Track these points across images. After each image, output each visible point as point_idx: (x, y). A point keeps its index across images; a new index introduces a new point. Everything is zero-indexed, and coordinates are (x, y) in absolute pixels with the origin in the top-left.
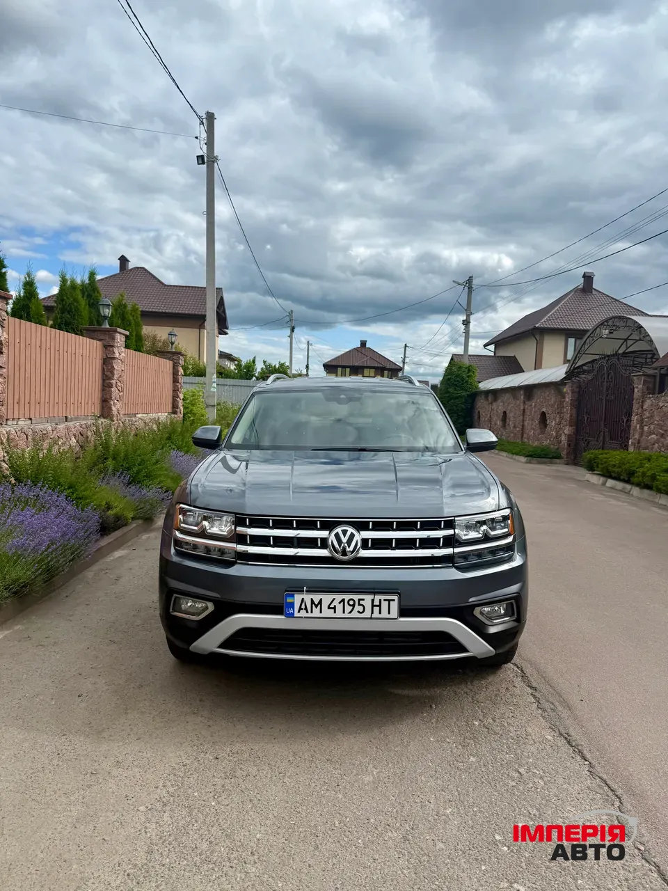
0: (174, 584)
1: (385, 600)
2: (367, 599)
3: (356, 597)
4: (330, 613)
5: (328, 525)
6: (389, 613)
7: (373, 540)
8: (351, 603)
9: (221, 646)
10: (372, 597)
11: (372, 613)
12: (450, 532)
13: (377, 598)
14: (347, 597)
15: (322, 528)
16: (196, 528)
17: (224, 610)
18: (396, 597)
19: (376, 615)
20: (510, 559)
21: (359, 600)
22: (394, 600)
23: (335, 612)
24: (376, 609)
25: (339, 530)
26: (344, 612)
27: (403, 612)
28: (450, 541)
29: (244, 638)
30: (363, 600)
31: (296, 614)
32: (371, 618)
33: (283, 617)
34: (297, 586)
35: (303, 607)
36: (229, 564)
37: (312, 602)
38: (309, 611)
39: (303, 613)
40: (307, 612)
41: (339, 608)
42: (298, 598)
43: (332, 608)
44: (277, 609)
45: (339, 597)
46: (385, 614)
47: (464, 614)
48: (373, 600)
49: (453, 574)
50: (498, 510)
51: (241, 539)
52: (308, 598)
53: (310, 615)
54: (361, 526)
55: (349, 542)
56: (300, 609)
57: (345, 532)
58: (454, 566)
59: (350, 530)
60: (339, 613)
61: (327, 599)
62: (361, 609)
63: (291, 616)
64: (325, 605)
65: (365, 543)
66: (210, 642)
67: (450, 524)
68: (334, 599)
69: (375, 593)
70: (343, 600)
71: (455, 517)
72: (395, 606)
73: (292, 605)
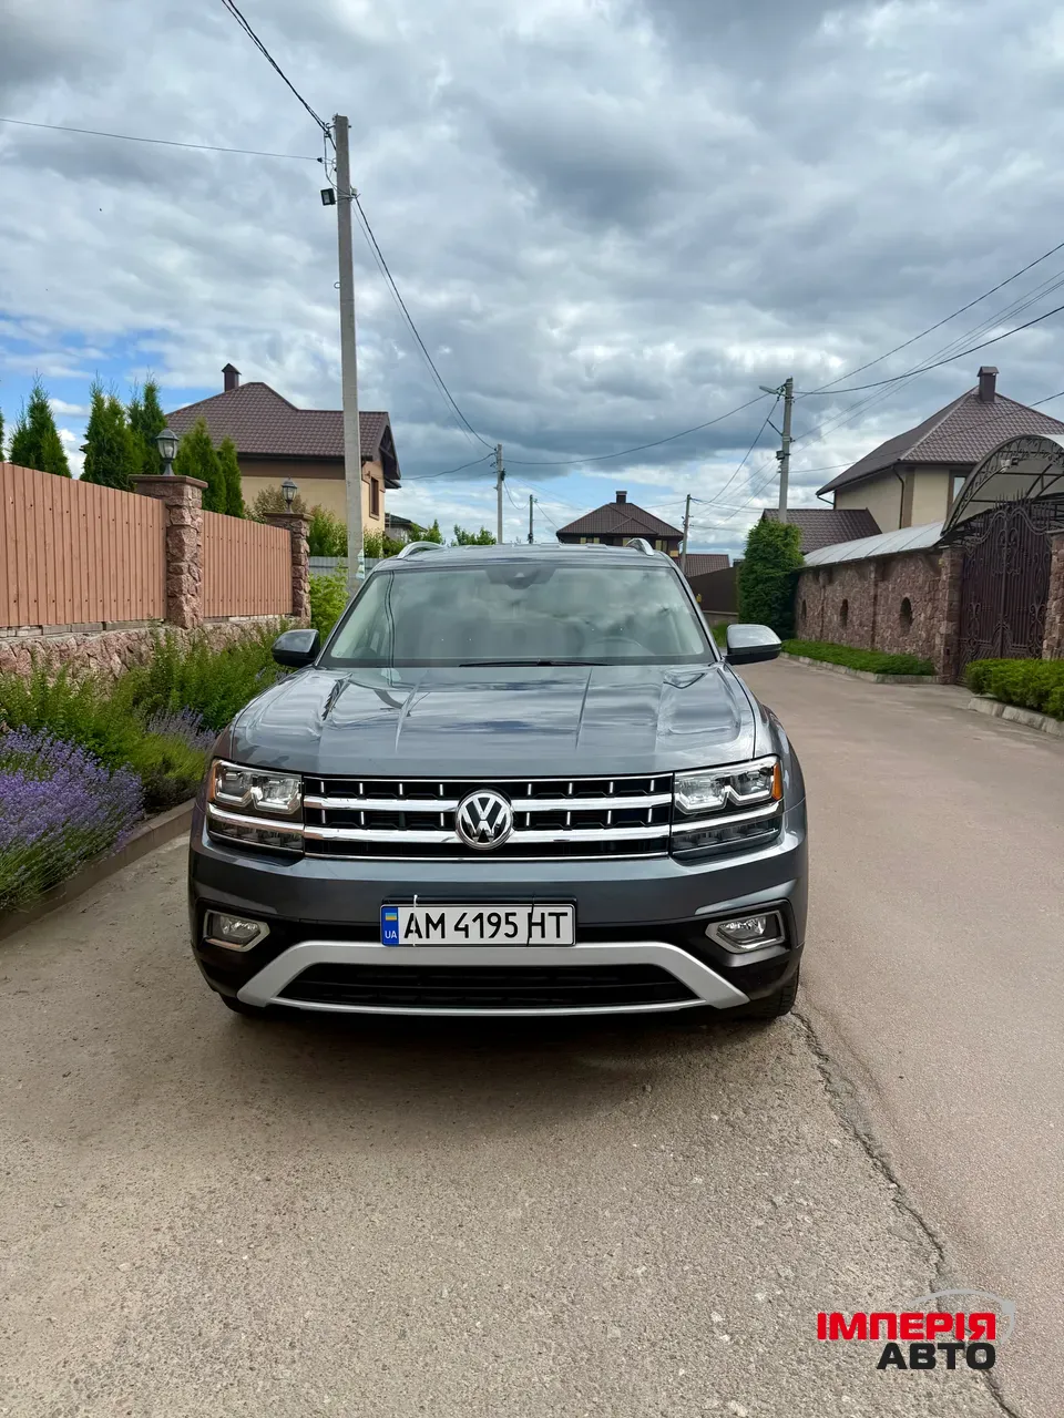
0: (208, 892)
1: (550, 914)
2: (522, 912)
3: (502, 911)
4: (459, 938)
5: (457, 791)
6: (558, 936)
7: (533, 814)
8: (494, 920)
9: (282, 994)
10: (529, 910)
11: (530, 936)
12: (665, 798)
13: (538, 911)
14: (486, 911)
15: (447, 797)
16: (239, 799)
17: (285, 934)
18: (569, 910)
19: (536, 938)
20: (773, 841)
21: (507, 915)
22: (566, 914)
23: (467, 936)
24: (536, 930)
25: (475, 798)
26: (482, 936)
27: (583, 933)
28: (666, 814)
29: (317, 980)
30: (514, 914)
31: (402, 941)
32: (528, 945)
33: (380, 945)
34: (402, 894)
35: (413, 928)
36: (293, 858)
37: (429, 919)
38: (424, 934)
39: (413, 939)
40: (420, 936)
41: (474, 928)
42: (404, 914)
43: (461, 929)
44: (370, 933)
45: (473, 911)
46: (551, 938)
47: (690, 936)
48: (530, 915)
49: (669, 868)
50: (754, 759)
51: (311, 816)
52: (420, 913)
53: (424, 941)
54: (513, 791)
55: (491, 818)
56: (409, 931)
57: (484, 802)
58: (671, 855)
59: (493, 798)
60: (474, 938)
61: (452, 914)
62: (510, 929)
63: (394, 943)
64: (450, 923)
65: (519, 821)
66: (266, 986)
67: (665, 785)
68: (465, 914)
69: (533, 904)
70: (480, 916)
71: (674, 772)
72: (567, 924)
73: (394, 925)
